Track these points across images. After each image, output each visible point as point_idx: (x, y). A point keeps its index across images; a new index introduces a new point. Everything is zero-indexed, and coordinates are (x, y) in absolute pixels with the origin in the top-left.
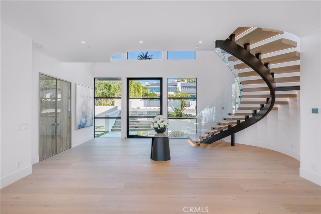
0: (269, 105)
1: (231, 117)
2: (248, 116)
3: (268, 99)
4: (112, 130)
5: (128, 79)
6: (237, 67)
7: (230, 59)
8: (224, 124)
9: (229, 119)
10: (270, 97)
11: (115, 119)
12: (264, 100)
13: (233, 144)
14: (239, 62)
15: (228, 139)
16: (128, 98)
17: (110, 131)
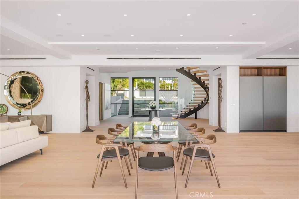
0: (206, 102)
1: (190, 105)
2: (199, 104)
3: (205, 99)
4: (119, 114)
5: (133, 79)
6: (193, 84)
7: (191, 81)
8: (187, 109)
9: (190, 106)
10: (207, 98)
11: (121, 105)
12: (203, 99)
13: (196, 118)
14: (195, 83)
15: (193, 115)
16: (133, 91)
17: (117, 114)
